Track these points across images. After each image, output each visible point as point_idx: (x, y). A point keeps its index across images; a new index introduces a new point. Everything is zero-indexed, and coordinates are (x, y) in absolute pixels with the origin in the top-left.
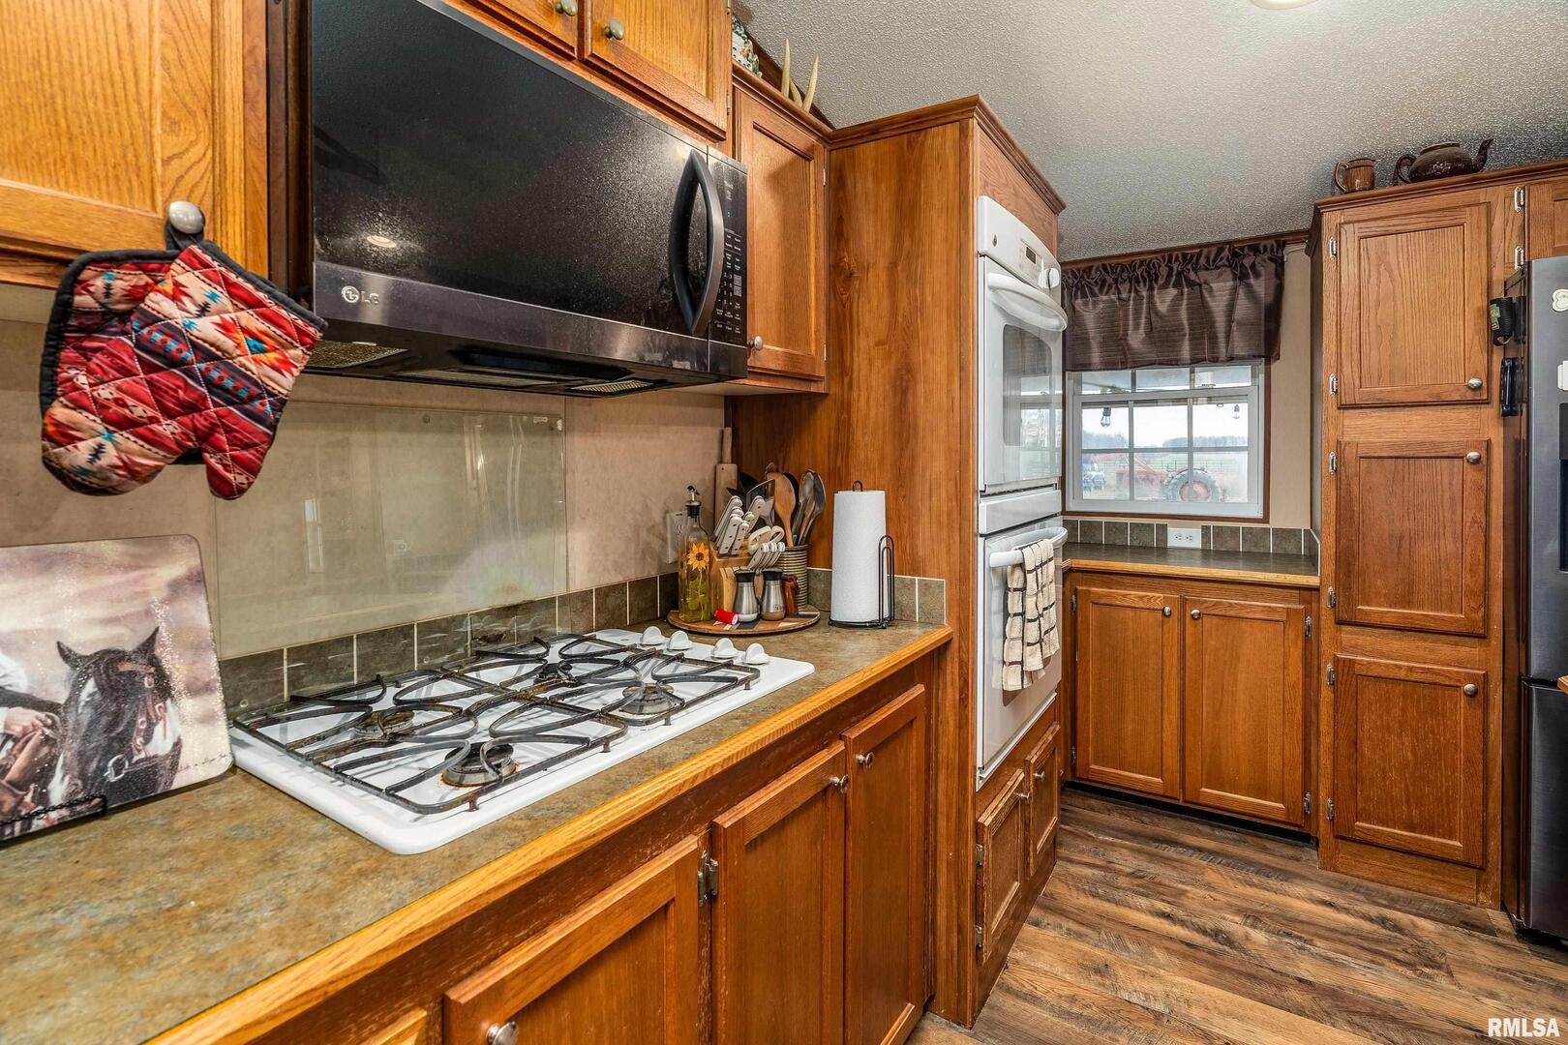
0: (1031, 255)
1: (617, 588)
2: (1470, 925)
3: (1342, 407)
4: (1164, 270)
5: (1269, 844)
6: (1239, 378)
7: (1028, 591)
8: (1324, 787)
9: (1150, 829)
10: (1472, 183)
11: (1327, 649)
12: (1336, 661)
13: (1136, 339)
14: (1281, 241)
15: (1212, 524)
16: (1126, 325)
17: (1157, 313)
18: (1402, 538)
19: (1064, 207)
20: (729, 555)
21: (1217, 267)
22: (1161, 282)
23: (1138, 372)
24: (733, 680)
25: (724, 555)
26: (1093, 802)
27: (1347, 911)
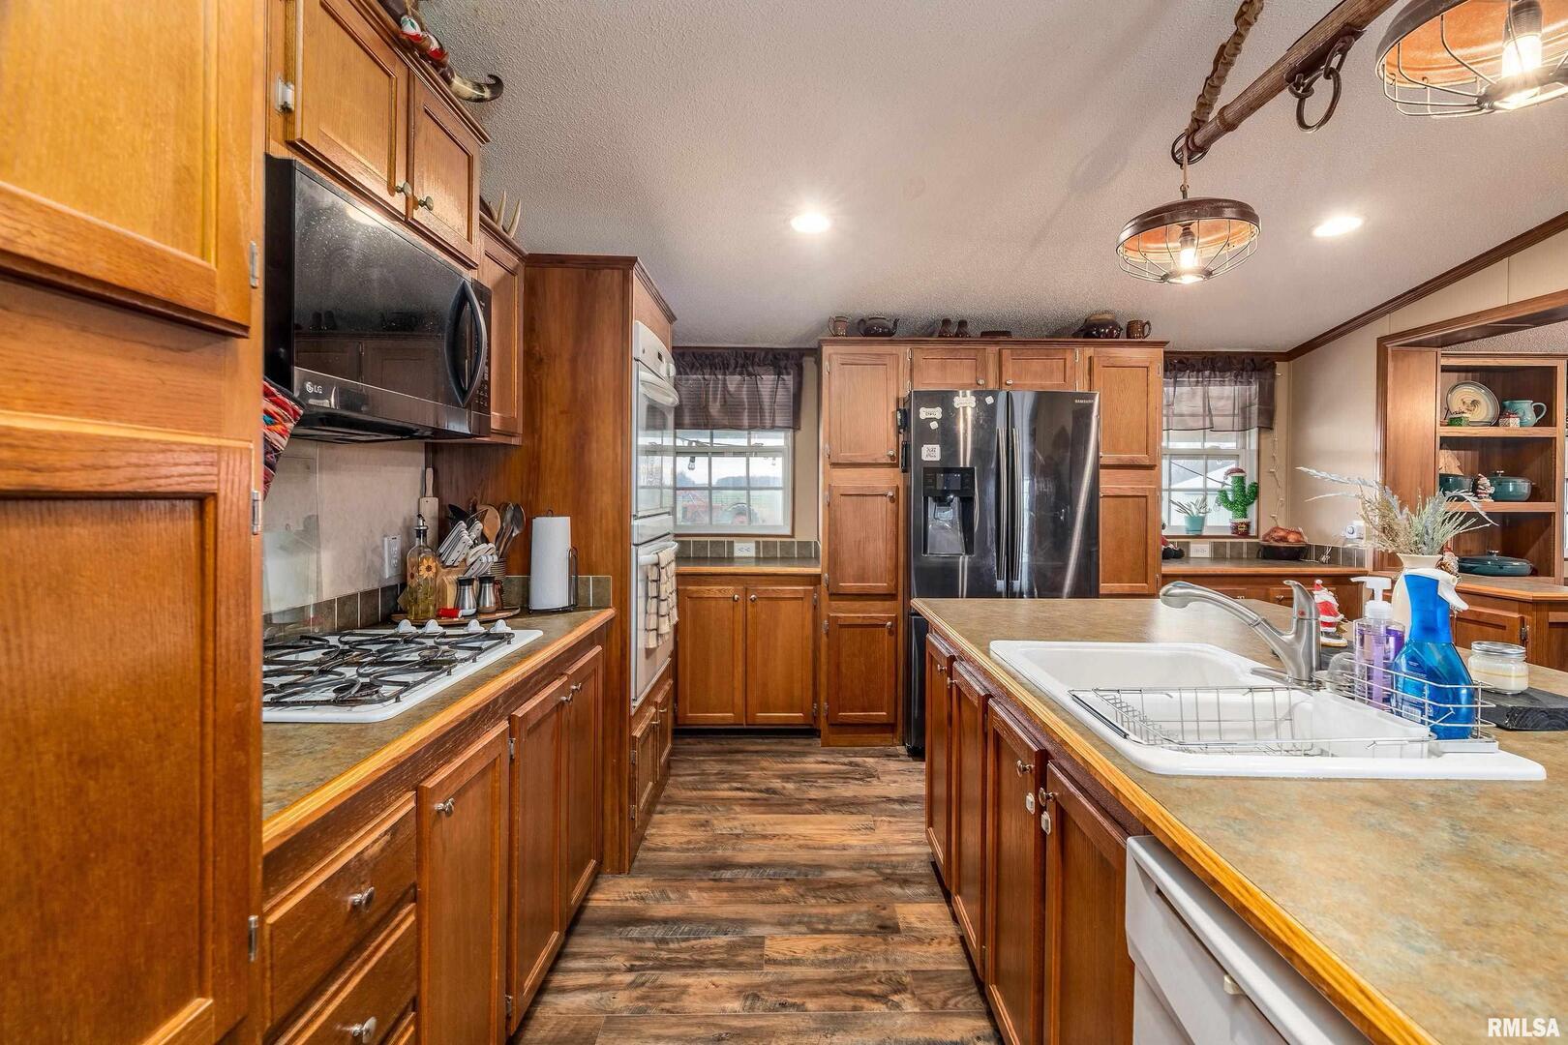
0: (660, 356)
1: (352, 597)
2: (889, 756)
3: (835, 465)
4: (732, 362)
5: (795, 741)
6: (777, 440)
7: (662, 581)
8: (823, 698)
9: (727, 747)
10: (892, 342)
11: (824, 611)
12: (829, 617)
13: (715, 409)
14: (802, 353)
15: (761, 539)
16: (707, 398)
17: (728, 391)
18: (860, 541)
19: (676, 319)
20: (452, 566)
21: (765, 365)
22: (731, 369)
23: (714, 431)
24: (480, 648)
25: (448, 567)
26: (689, 740)
27: (834, 763)
